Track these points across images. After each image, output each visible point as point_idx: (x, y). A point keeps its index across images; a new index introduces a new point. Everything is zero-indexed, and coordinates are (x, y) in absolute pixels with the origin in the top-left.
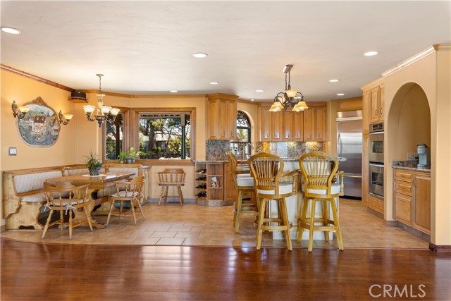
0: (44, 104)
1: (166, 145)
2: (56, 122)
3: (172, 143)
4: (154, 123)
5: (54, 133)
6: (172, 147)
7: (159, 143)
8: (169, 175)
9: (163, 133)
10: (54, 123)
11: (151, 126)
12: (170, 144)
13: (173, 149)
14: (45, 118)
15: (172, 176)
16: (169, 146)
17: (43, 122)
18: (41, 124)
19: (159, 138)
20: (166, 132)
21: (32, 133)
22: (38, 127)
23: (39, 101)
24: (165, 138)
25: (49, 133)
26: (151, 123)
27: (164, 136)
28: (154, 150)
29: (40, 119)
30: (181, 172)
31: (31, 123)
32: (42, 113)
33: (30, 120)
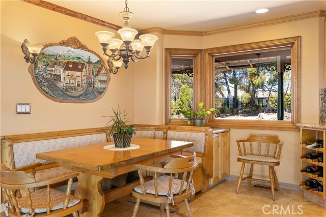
0: (83, 47)
1: (267, 101)
2: (103, 71)
3: (273, 99)
4: (255, 82)
5: (99, 85)
6: (273, 103)
7: (260, 100)
8: (255, 144)
9: (264, 90)
10: (99, 72)
11: (253, 84)
12: (271, 101)
13: (274, 105)
14: (83, 64)
15: (260, 146)
16: (270, 103)
17: (81, 70)
18: (77, 73)
19: (260, 94)
20: (266, 89)
21: (61, 85)
22: (72, 77)
23: (73, 42)
24: (266, 95)
25: (90, 84)
26: (252, 82)
27: (265, 93)
28: (256, 105)
29: (74, 66)
30: (275, 140)
31: (60, 71)
32: (79, 58)
33: (57, 67)
